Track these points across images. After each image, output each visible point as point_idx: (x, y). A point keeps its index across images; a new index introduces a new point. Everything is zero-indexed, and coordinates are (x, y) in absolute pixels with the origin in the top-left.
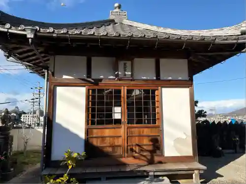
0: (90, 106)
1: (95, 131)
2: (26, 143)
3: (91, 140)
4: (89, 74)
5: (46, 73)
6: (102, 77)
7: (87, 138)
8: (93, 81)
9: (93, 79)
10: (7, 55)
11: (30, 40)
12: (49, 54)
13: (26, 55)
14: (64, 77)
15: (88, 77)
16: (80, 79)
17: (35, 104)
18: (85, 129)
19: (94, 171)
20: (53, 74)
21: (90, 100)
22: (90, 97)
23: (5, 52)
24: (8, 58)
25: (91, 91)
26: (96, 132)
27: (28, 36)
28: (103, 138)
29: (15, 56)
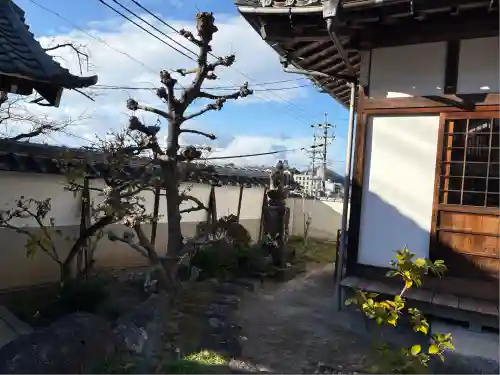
0: (449, 159)
1: (457, 218)
2: (308, 223)
3: (445, 237)
4: (451, 83)
5: (353, 90)
6: (486, 88)
7: (438, 232)
8: (460, 100)
9: (459, 96)
10: (285, 60)
11: (329, 22)
12: (360, 48)
13: (315, 56)
14: (391, 95)
15: (447, 91)
16: (427, 97)
17: (317, 155)
18: (434, 211)
19: (454, 305)
20: (367, 91)
21: (450, 145)
22: (450, 138)
23: (282, 55)
24: (286, 67)
25: (452, 124)
26: (460, 221)
27: (326, 14)
28: (478, 237)
29: (297, 61)
